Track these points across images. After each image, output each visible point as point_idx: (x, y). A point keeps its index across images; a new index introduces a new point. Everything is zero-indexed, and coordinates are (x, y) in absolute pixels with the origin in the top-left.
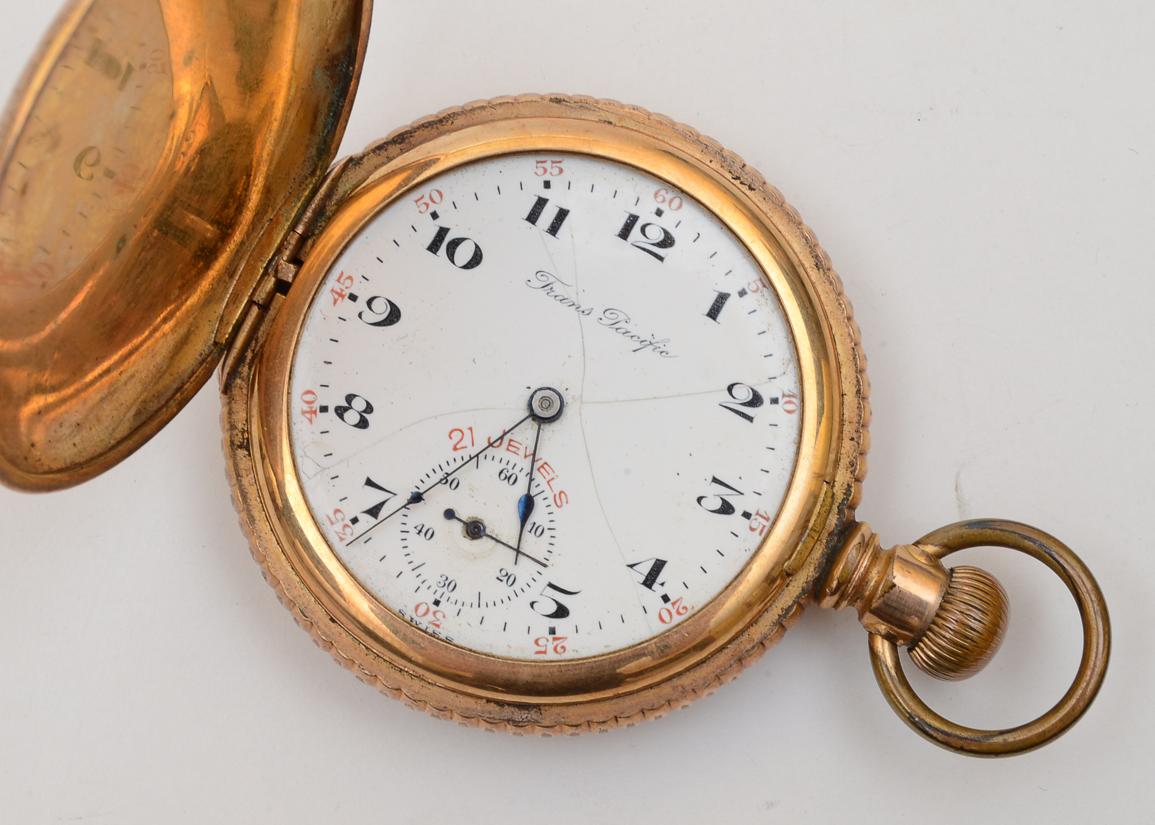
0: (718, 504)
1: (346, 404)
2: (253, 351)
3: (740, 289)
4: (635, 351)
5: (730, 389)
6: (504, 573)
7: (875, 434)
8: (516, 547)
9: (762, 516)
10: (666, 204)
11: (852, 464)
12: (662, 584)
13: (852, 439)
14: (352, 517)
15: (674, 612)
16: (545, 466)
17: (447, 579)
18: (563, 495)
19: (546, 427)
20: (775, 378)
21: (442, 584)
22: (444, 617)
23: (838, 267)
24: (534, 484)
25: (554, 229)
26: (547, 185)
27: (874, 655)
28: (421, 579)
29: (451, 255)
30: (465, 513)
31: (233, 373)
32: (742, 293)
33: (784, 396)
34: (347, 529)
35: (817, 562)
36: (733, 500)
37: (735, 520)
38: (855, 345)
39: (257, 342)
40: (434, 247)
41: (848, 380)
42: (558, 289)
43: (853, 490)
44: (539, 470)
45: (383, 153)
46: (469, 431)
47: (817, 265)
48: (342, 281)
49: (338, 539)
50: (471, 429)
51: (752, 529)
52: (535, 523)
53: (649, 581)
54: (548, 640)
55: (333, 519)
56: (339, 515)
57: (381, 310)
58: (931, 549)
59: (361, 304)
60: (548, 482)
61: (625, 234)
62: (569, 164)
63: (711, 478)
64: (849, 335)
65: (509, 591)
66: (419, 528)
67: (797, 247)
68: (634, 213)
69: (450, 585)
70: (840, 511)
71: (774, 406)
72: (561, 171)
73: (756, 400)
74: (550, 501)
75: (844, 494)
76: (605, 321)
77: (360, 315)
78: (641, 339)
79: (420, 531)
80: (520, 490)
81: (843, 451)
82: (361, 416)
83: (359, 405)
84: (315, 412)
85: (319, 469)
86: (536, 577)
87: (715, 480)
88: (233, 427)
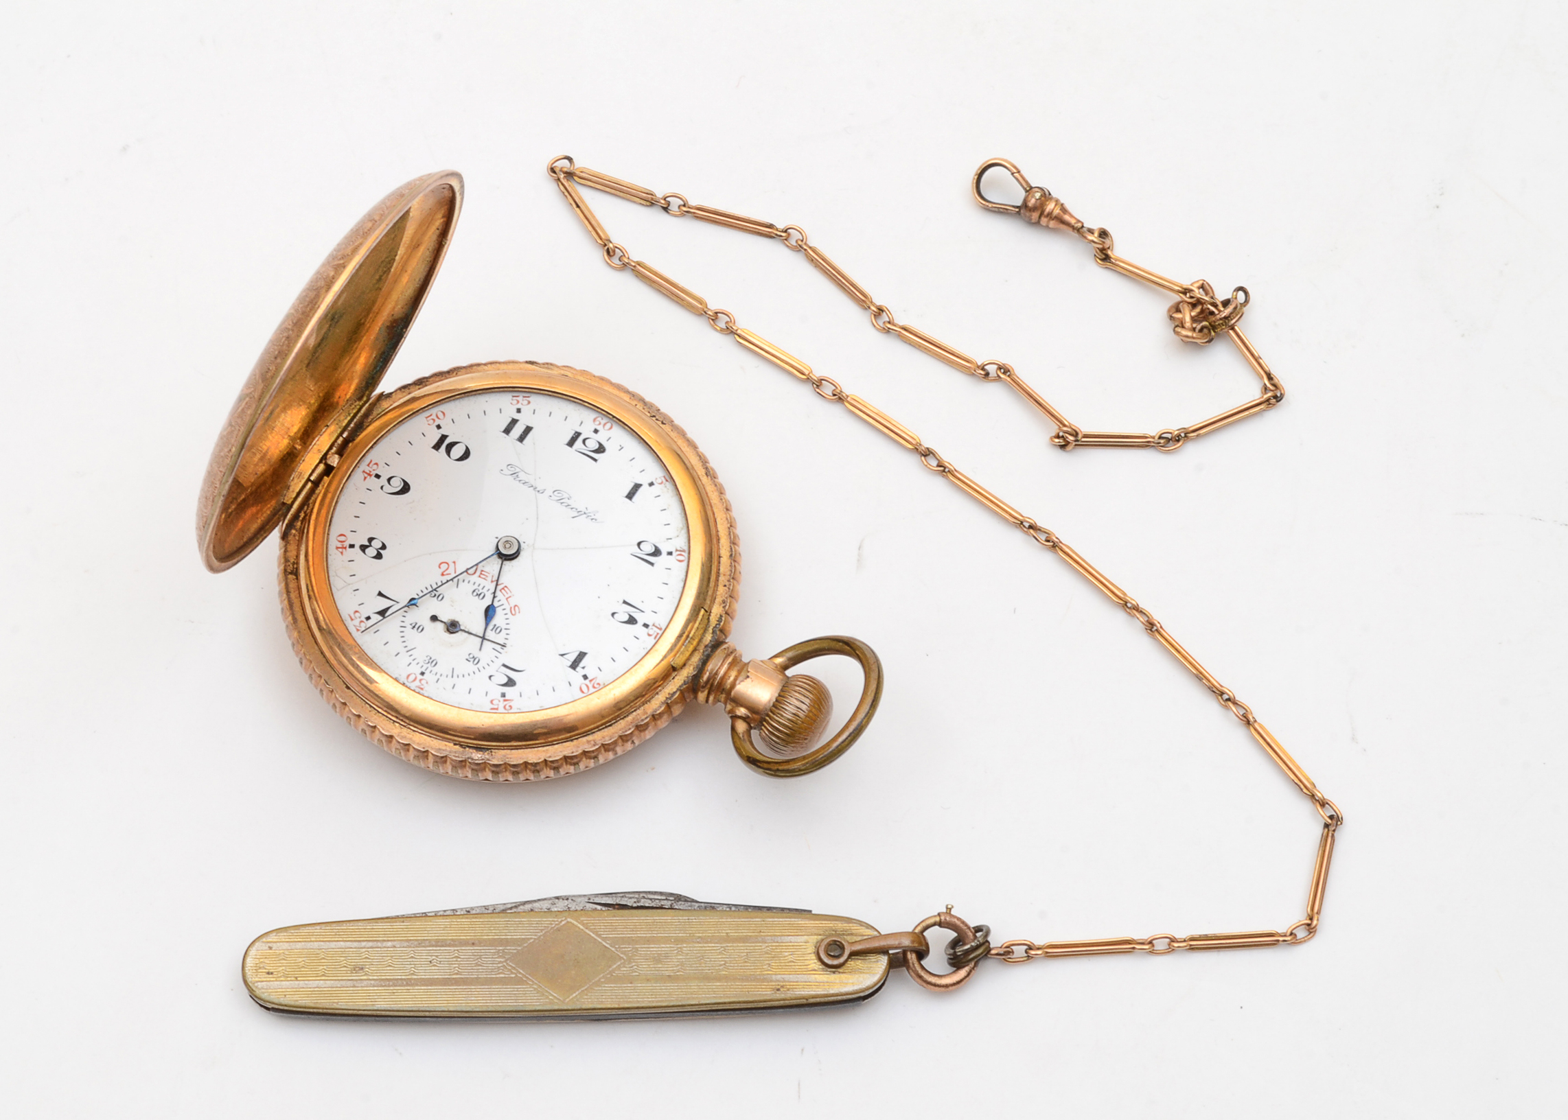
0: (626, 618)
1: (367, 544)
2: (305, 512)
3: (650, 481)
4: (573, 517)
5: (639, 544)
6: (471, 656)
7: (742, 588)
8: (482, 635)
9: (656, 627)
10: (602, 426)
11: (724, 602)
12: (583, 668)
13: (725, 586)
14: (367, 616)
15: (590, 686)
16: (506, 589)
17: (431, 658)
18: (516, 608)
19: (507, 563)
20: (671, 539)
21: (427, 661)
22: (427, 683)
23: (721, 479)
24: (496, 600)
25: (521, 439)
26: (519, 411)
27: (734, 730)
28: (412, 658)
29: (448, 451)
30: (446, 617)
31: (290, 526)
32: (651, 484)
33: (677, 550)
34: (362, 624)
35: (695, 664)
36: (636, 615)
37: (637, 629)
38: (731, 526)
39: (308, 507)
40: (437, 447)
41: (725, 547)
42: (522, 476)
43: (723, 619)
44: (501, 591)
45: (407, 391)
46: (453, 564)
47: (706, 474)
48: (370, 465)
49: (355, 630)
50: (454, 562)
51: (649, 635)
52: (495, 625)
53: (574, 665)
54: (499, 701)
55: (353, 617)
56: (357, 614)
57: (397, 485)
58: (779, 660)
59: (383, 481)
60: (507, 599)
61: (571, 443)
62: (536, 400)
63: (622, 601)
64: (727, 519)
65: (475, 668)
66: (413, 625)
67: (694, 461)
68: (578, 431)
69: (433, 662)
70: (714, 632)
71: (670, 556)
72: (529, 402)
73: (657, 552)
74: (508, 611)
75: (718, 621)
76: (553, 498)
77: (382, 488)
78: (579, 510)
79: (414, 627)
80: (487, 602)
81: (718, 593)
82: (378, 552)
83: (376, 544)
84: (345, 548)
85: (345, 584)
86: (495, 659)
87: (625, 602)
88: (286, 560)
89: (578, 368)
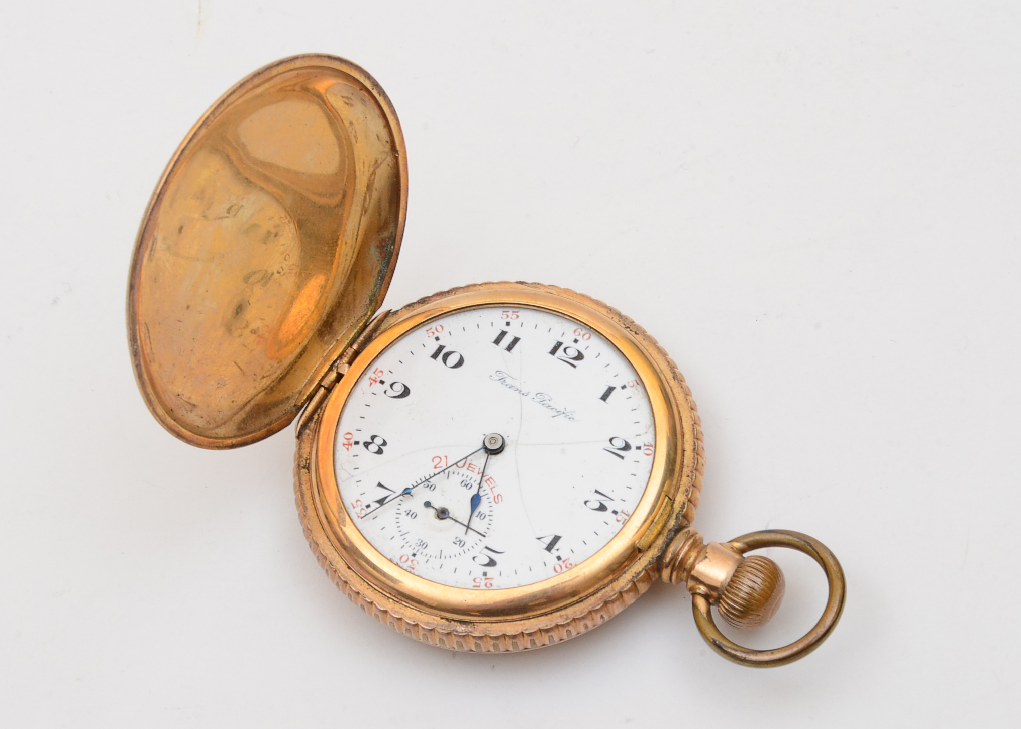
0: (597, 505)
1: (370, 441)
2: (318, 415)
3: (622, 385)
4: (553, 417)
5: (611, 440)
6: (458, 539)
7: (704, 480)
8: (467, 524)
9: (624, 513)
10: (581, 336)
11: (687, 490)
12: (558, 550)
13: (688, 476)
14: (367, 504)
15: (563, 566)
16: (491, 480)
17: (422, 541)
18: (500, 497)
19: (494, 459)
20: (640, 435)
21: (419, 544)
22: (418, 563)
23: (689, 382)
24: (481, 490)
25: (509, 348)
26: (508, 324)
27: (695, 606)
28: (406, 541)
29: (445, 360)
30: (438, 504)
31: (305, 426)
32: (624, 387)
33: (645, 445)
34: (363, 511)
35: (660, 547)
36: (606, 503)
37: (608, 515)
38: (695, 423)
39: (321, 410)
40: (435, 356)
41: (688, 442)
42: (509, 381)
43: (686, 506)
44: (486, 481)
45: (411, 308)
46: (445, 458)
47: (674, 377)
48: (376, 373)
49: (357, 517)
50: (446, 457)
51: (618, 521)
52: (480, 512)
53: (549, 548)
54: (481, 579)
55: (355, 505)
56: (359, 503)
57: (399, 389)
58: (737, 545)
59: (387, 386)
60: (491, 489)
61: (553, 352)
62: (524, 315)
63: (594, 490)
64: (691, 417)
65: (461, 550)
66: (408, 512)
67: (663, 366)
68: (560, 341)
69: (423, 545)
70: (677, 518)
71: (638, 451)
72: (518, 317)
73: (627, 447)
74: (492, 499)
75: (681, 508)
76: (536, 399)
77: (385, 392)
78: (558, 410)
79: (408, 514)
80: (474, 491)
81: (682, 483)
82: (379, 448)
83: (378, 441)
84: (351, 445)
85: (350, 476)
86: (479, 542)
87: (597, 491)
88: (300, 456)
89: (562, 287)
